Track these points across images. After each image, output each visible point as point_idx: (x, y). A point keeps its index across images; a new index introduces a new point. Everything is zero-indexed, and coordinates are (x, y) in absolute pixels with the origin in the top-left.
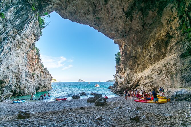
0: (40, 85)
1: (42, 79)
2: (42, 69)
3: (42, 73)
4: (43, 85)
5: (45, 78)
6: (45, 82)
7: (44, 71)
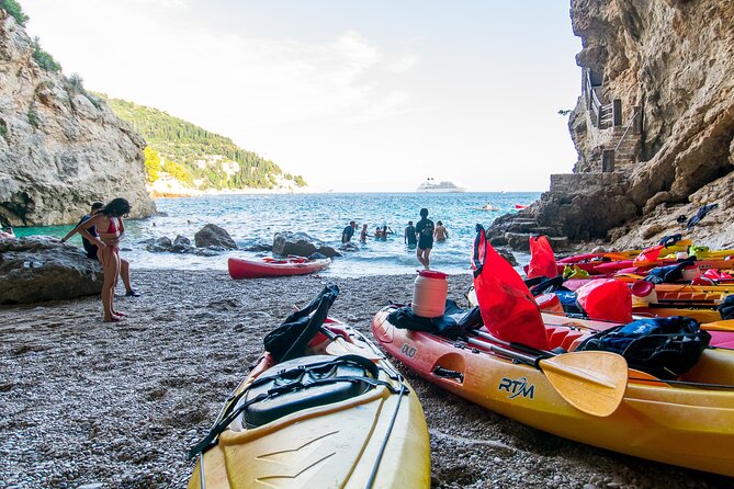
0: (29, 185)
1: (53, 147)
2: (41, 86)
3: (42, 112)
4: (57, 183)
5: (76, 147)
6: (75, 171)
7: (61, 94)
